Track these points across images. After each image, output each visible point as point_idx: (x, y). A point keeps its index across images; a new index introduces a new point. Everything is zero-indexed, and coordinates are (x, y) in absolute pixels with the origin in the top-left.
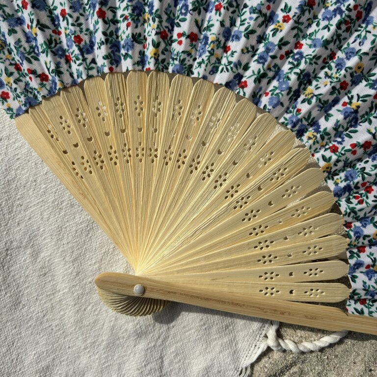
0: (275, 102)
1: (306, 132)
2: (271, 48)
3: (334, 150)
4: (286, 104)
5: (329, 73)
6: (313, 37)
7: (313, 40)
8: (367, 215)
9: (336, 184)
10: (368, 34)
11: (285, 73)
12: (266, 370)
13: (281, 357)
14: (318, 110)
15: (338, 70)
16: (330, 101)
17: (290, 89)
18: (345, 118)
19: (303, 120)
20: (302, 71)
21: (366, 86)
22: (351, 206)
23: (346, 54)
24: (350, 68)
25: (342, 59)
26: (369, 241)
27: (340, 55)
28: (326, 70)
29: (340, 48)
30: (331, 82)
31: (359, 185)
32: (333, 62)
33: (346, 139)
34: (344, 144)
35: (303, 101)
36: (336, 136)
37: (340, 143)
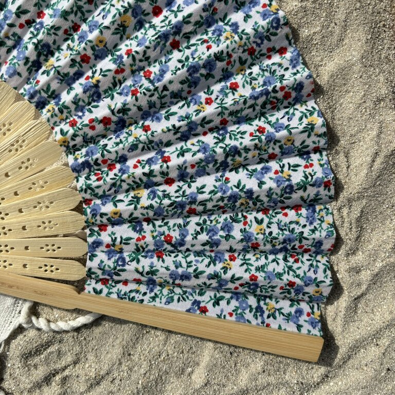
0: (11, 71)
1: (47, 105)
2: (8, 15)
3: (73, 124)
4: (25, 74)
5: (72, 45)
6: (55, 7)
7: (54, 10)
8: (107, 193)
9: (76, 159)
10: (112, 7)
11: (24, 42)
12: (20, 348)
13: (35, 335)
14: (58, 83)
15: (80, 43)
16: (71, 74)
17: (27, 59)
18: (85, 92)
19: (42, 91)
20: (39, 42)
21: (110, 61)
22: (89, 182)
23: (90, 27)
24: (90, 41)
25: (86, 32)
26: (108, 219)
27: (84, 27)
28: (69, 42)
29: (85, 20)
30: (71, 54)
31: (99, 161)
32: (77, 34)
33: (87, 113)
34: (84, 118)
35: (43, 73)
36: (76, 110)
37: (80, 117)
